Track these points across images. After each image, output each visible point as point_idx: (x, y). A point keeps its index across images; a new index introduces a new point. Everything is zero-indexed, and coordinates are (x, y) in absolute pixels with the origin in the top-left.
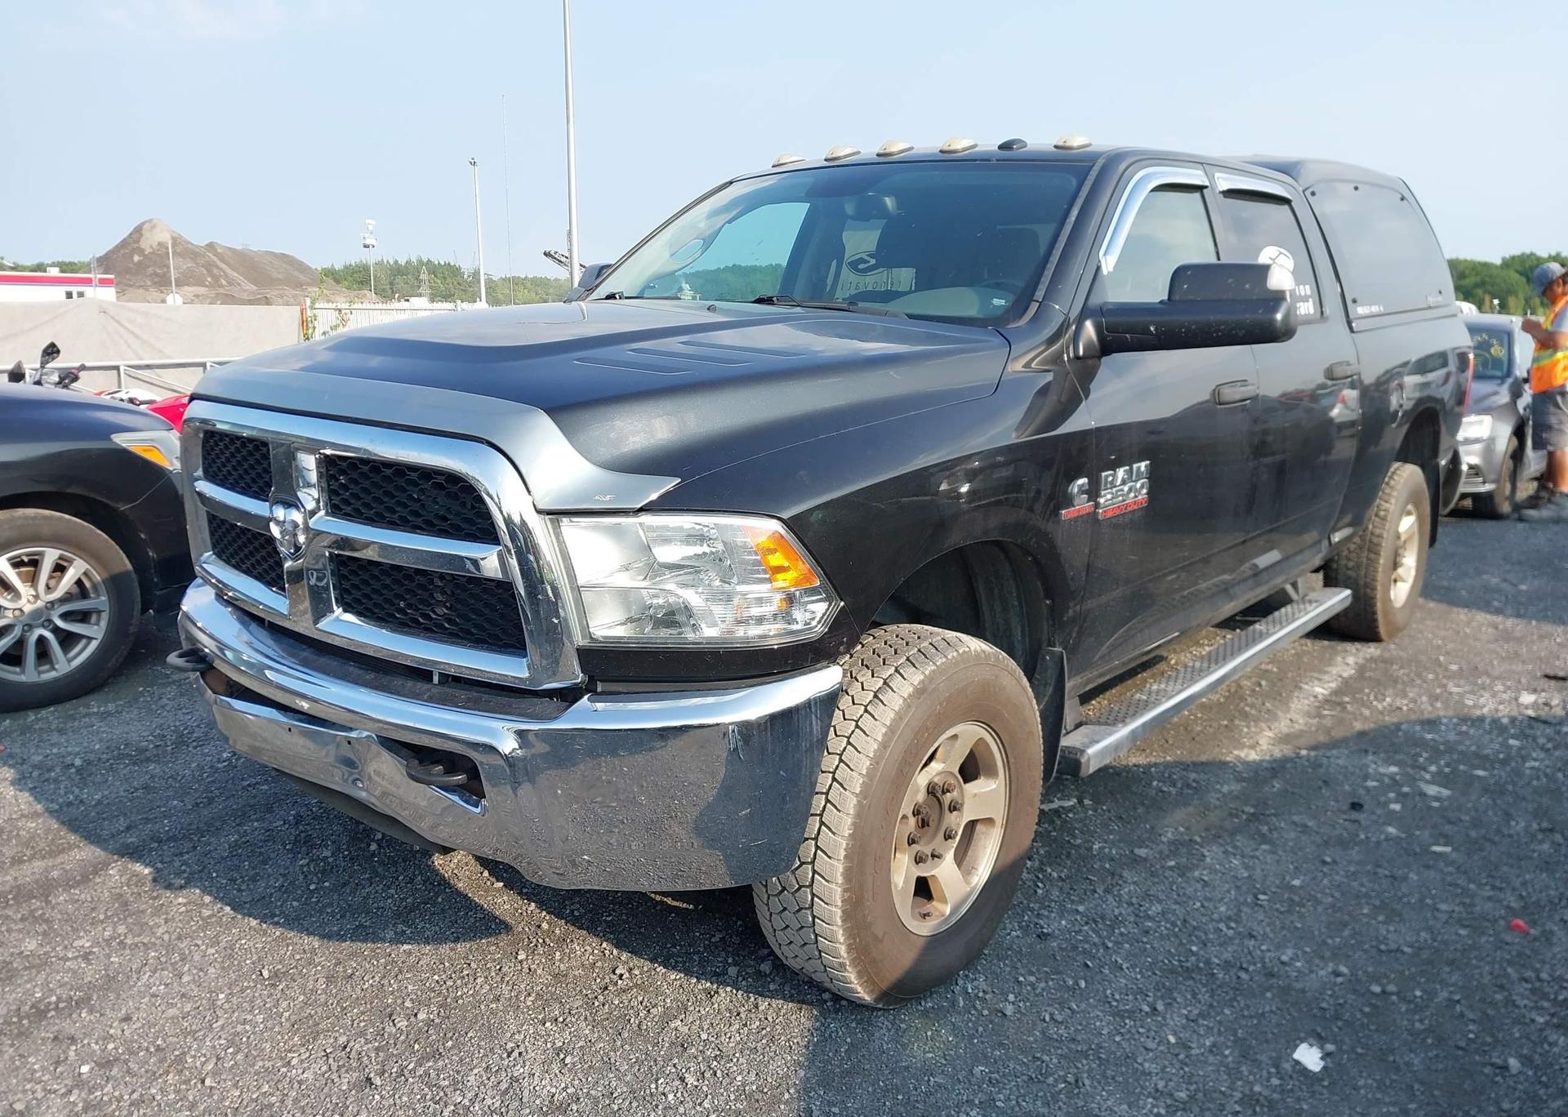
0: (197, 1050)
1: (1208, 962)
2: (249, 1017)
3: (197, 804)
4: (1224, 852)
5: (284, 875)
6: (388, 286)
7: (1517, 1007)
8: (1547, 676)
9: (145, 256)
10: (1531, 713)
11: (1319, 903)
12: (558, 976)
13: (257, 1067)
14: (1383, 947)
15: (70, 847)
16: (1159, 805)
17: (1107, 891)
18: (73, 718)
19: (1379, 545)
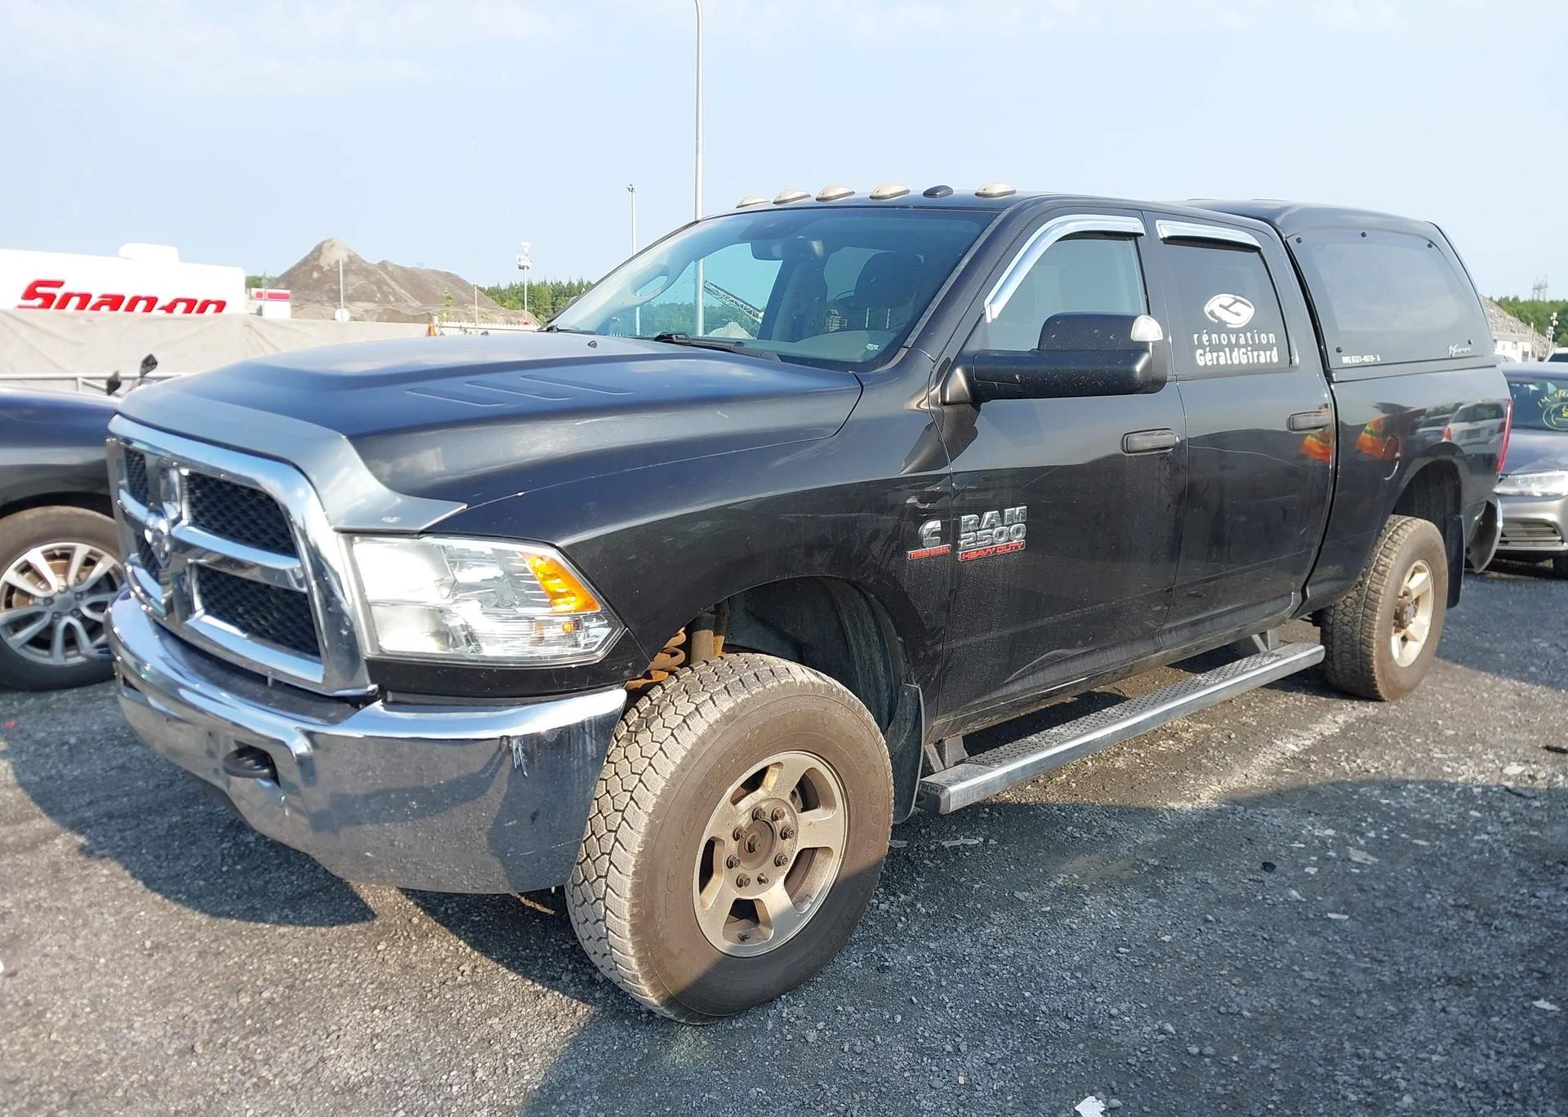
0: (61, 1007)
1: (1035, 1009)
2: (117, 981)
3: (159, 786)
4: (1106, 902)
5: (204, 856)
6: (550, 306)
7: (1336, 1082)
8: (1548, 748)
9: (323, 273)
10: (1510, 784)
11: (1179, 959)
12: (407, 968)
13: (104, 1027)
14: (1222, 1009)
15: (34, 816)
16: (1064, 850)
17: (969, 930)
18: (90, 700)
19: (1376, 601)
